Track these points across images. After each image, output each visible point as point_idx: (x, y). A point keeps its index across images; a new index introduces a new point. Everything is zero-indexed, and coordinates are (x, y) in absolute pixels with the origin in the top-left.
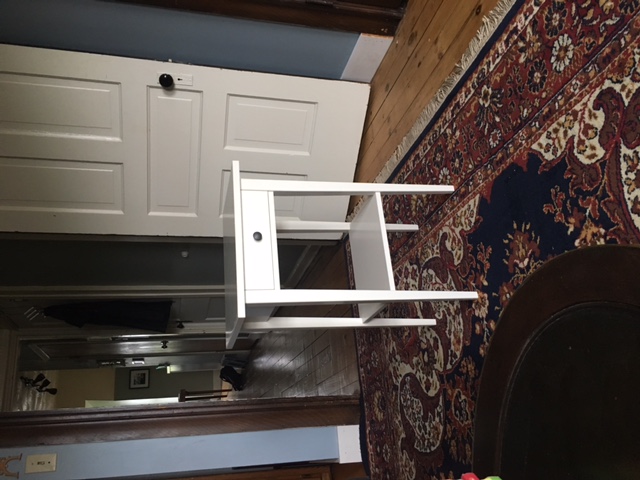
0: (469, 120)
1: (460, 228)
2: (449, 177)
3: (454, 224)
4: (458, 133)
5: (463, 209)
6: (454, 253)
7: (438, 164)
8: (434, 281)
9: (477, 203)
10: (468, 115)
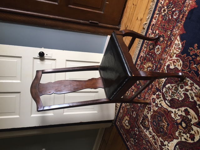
0: (160, 23)
1: (175, 55)
2: (160, 47)
3: (171, 57)
4: (157, 32)
5: (173, 48)
6: (177, 66)
7: (152, 49)
8: (171, 88)
9: (179, 39)
10: (159, 23)
